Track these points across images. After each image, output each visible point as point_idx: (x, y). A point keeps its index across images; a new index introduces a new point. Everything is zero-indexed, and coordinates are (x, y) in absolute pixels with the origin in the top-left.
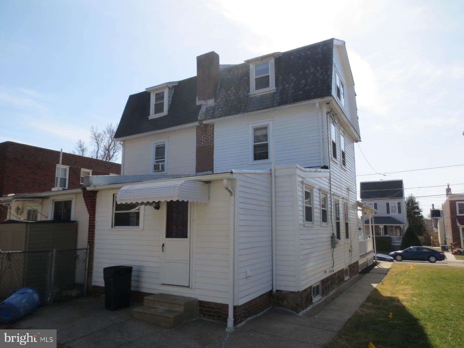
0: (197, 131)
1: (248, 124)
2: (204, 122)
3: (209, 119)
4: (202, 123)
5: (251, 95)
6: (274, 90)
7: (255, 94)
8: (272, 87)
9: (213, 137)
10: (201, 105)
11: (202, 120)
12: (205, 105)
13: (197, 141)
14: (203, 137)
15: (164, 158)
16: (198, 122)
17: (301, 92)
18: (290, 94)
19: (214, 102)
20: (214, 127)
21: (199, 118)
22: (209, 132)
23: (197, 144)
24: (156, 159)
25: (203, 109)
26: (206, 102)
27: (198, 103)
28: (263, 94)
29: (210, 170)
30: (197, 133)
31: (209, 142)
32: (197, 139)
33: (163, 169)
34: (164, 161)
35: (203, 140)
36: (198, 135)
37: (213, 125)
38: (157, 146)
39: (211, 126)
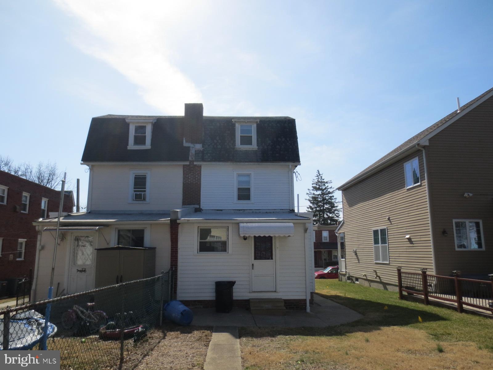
0: (184, 169)
1: (234, 171)
2: (195, 163)
3: (200, 161)
4: (193, 163)
5: (236, 148)
6: (256, 148)
7: (240, 148)
8: (254, 146)
9: (201, 176)
10: (189, 147)
11: (193, 161)
12: (193, 148)
13: (183, 177)
14: (190, 175)
15: (145, 188)
16: (189, 162)
17: (277, 155)
18: (270, 155)
19: (202, 147)
20: (201, 168)
21: (190, 159)
22: (197, 172)
23: (183, 180)
24: (134, 188)
25: (192, 152)
26: (194, 145)
27: (186, 144)
28: (247, 149)
29: (197, 204)
30: (183, 171)
31: (197, 180)
32: (183, 176)
33: (144, 199)
34: (145, 191)
35: (191, 177)
36: (185, 172)
37: (201, 166)
38: (136, 175)
39: (198, 166)
